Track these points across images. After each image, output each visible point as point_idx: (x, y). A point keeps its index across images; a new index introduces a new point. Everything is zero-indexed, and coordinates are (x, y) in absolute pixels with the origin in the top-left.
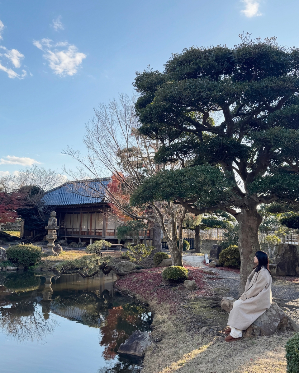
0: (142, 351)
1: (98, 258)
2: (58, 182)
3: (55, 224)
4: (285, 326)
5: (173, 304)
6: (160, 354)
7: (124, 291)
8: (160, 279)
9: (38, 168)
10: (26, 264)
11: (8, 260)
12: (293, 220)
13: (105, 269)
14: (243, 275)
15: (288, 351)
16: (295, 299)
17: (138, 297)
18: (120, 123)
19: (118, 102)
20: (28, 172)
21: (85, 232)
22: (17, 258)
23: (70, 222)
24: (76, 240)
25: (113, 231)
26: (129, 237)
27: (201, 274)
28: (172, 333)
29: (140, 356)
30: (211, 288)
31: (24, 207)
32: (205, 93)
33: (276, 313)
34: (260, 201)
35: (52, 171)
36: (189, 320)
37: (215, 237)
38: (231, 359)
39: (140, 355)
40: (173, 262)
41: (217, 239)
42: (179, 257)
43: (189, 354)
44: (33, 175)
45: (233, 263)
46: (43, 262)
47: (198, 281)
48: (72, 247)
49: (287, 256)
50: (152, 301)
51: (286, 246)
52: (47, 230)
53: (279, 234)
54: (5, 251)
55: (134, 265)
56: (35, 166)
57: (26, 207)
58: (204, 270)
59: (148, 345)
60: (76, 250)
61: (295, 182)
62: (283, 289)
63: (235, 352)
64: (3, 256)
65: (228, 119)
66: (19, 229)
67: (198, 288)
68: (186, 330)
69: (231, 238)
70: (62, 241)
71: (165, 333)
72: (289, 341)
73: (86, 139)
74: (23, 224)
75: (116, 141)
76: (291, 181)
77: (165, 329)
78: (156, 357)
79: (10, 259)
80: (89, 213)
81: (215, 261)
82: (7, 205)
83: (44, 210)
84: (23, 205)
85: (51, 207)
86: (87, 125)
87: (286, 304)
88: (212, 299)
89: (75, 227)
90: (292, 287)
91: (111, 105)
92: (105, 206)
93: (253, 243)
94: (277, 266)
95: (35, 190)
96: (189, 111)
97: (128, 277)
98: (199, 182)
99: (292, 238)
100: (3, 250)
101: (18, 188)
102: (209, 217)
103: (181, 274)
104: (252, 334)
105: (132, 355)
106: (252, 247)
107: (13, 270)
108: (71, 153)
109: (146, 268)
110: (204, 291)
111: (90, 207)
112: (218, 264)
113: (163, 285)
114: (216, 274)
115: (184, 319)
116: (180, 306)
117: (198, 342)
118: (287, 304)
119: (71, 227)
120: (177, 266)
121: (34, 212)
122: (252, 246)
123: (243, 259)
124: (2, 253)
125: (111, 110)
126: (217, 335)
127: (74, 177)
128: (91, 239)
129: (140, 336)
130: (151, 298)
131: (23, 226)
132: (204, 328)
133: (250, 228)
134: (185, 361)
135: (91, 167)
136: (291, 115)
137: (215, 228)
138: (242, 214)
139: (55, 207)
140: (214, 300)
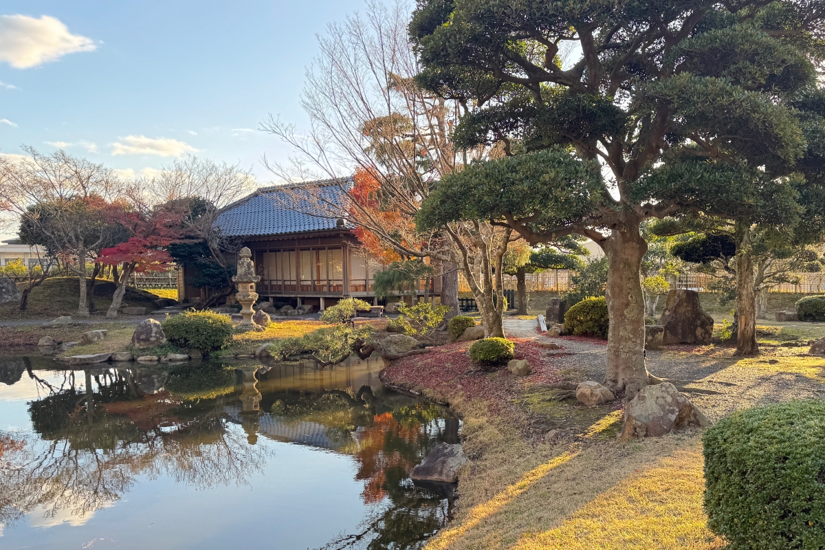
0: (452, 474)
1: (348, 330)
2: (242, 189)
3: (252, 272)
4: (687, 419)
5: (493, 399)
6: (484, 475)
7: (402, 385)
8: (465, 361)
9: (199, 161)
10: (205, 348)
11: (167, 342)
12: (694, 247)
13: (362, 351)
14: (612, 344)
15: (707, 446)
16: (699, 379)
17: (429, 392)
18: (371, 65)
19: (365, 19)
20: (180, 170)
21: (308, 286)
22: (185, 339)
23: (275, 268)
24: (293, 303)
25: (363, 283)
26: (396, 293)
27: (534, 348)
28: (499, 443)
29: (449, 481)
30: (556, 370)
31: (182, 241)
32: (552, 4)
33: (673, 400)
34: (646, 213)
35: (229, 166)
36: (526, 422)
37: (551, 286)
38: (603, 474)
39: (450, 479)
40: (486, 332)
41: (555, 289)
42: (497, 323)
43: (534, 471)
44: (191, 177)
45: (589, 328)
46: (237, 343)
47: (532, 361)
48: (286, 314)
49: (682, 310)
50: (454, 398)
51: (681, 294)
52: (237, 283)
53: (666, 275)
54: (159, 325)
55: (415, 342)
56: (192, 156)
57: (187, 241)
58: (539, 342)
59: (462, 463)
60: (297, 319)
61: (711, 177)
62: (676, 364)
63: (609, 463)
64: (158, 335)
65: (591, 56)
66: (173, 285)
67: (533, 371)
68: (521, 438)
69: (583, 284)
70: (265, 304)
71: (486, 445)
72: (709, 431)
73: (307, 100)
74: (181, 275)
75: (366, 102)
76: (705, 174)
77: (485, 439)
78: (478, 481)
79: (171, 340)
80: (313, 249)
81: (558, 327)
82: (147, 237)
83: (223, 247)
84: (179, 236)
85: (235, 239)
86: (310, 71)
87: (684, 387)
88: (559, 387)
89: (287, 277)
90: (692, 360)
91: (352, 28)
92: (345, 234)
93: (630, 289)
94: (666, 327)
95: (199, 207)
96: (514, 39)
97: (406, 361)
98: (545, 183)
99: (687, 281)
100: (155, 325)
101: (164, 203)
102: (542, 250)
103: (503, 350)
104: (633, 435)
105: (437, 482)
106: (629, 296)
107: (181, 360)
108: (278, 130)
109: (436, 345)
110: (545, 376)
111: (314, 238)
112: (563, 331)
113: (471, 371)
114: (561, 348)
115: (516, 420)
116: (507, 403)
117: (544, 453)
118: (686, 387)
119: (280, 278)
120: (495, 338)
121: (201, 251)
122: (629, 294)
123: (614, 317)
124: (155, 330)
125: (353, 38)
126: (575, 441)
127: (287, 178)
128: (321, 299)
129: (446, 451)
130: (453, 393)
131: (181, 278)
132: (552, 433)
133: (627, 264)
134: (529, 482)
135: (320, 158)
136: (710, 49)
137: (553, 268)
138: (613, 238)
139: (243, 239)
140: (564, 388)
